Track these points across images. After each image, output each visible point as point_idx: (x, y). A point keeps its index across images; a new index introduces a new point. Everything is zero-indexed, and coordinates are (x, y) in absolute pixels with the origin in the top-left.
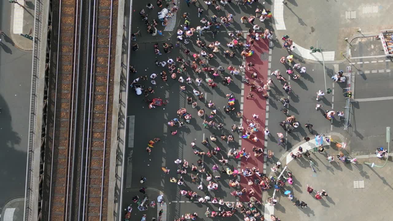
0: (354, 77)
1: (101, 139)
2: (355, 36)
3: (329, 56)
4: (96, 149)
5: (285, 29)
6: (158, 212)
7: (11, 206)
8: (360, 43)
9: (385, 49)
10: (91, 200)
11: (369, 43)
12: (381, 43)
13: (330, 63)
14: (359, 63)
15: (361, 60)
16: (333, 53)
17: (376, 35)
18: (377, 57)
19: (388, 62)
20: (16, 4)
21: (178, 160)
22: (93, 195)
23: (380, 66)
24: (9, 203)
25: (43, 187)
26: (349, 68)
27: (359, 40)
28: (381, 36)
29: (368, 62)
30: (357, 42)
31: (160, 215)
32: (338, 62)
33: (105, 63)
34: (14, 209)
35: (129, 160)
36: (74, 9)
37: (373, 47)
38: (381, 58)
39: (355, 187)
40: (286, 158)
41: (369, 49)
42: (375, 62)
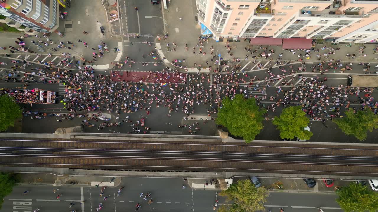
0: (129, 33)
1: (156, 145)
2: (111, 33)
3: (120, 45)
4: (161, 147)
5: (108, 64)
6: (191, 119)
7: (191, 185)
8: (114, 31)
9: (116, 20)
10: (183, 149)
11: (114, 27)
12: (114, 22)
13: (124, 44)
14: (123, 31)
15: (122, 30)
16: (119, 43)
17: (110, 24)
18: (120, 23)
19: (122, 19)
20: (99, 185)
21: (169, 111)
22: (181, 148)
23: (124, 22)
24: (190, 186)
25: (177, 170)
26: (125, 35)
27: (113, 31)
28: (111, 21)
29: (123, 27)
30: (114, 32)
31: (193, 118)
32: (123, 41)
33: (122, 144)
34: (193, 184)
35: (170, 133)
36: (98, 159)
37: (115, 25)
38: (121, 22)
39: (178, 32)
40: (166, 63)
41: (117, 27)
42: (122, 24)
